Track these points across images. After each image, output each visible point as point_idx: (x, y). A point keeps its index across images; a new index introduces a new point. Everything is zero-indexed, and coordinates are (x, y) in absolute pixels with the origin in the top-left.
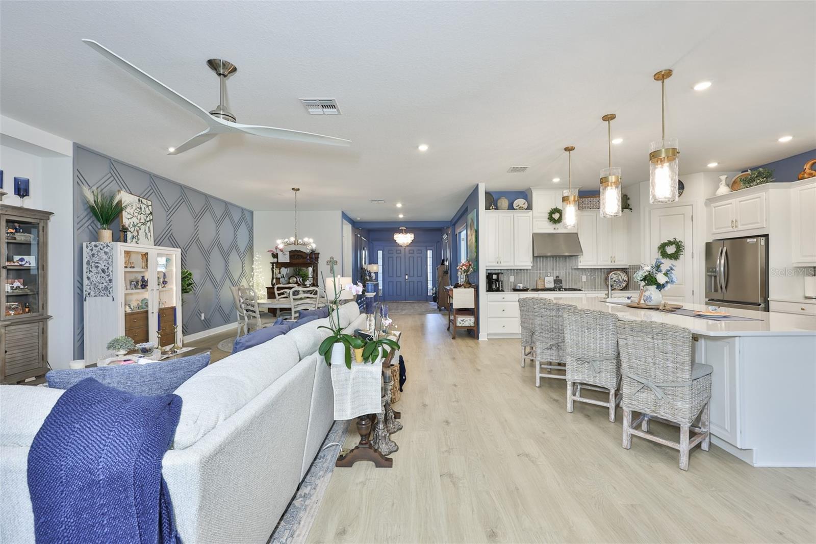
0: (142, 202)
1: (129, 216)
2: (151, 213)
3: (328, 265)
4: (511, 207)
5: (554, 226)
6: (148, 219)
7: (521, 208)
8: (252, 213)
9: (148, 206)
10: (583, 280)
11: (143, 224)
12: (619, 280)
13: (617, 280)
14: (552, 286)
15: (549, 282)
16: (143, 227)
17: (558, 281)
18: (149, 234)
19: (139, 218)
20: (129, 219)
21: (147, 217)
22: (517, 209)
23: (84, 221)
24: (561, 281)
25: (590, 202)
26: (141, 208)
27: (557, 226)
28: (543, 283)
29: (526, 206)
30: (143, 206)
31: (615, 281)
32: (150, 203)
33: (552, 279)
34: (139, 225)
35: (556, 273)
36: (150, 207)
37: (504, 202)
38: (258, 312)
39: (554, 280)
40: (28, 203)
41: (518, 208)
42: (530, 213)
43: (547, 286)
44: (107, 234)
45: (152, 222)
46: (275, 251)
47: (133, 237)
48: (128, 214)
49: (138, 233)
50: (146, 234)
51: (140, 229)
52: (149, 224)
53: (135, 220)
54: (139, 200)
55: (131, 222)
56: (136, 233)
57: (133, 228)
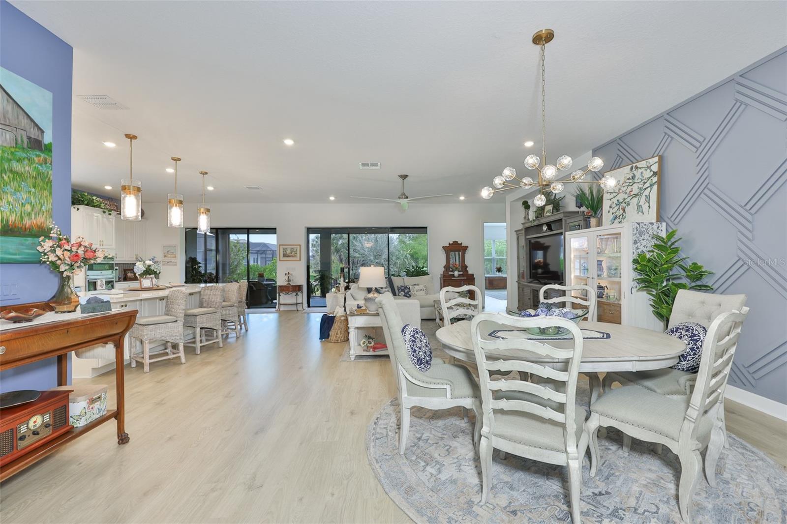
0: (637, 168)
1: (612, 196)
2: (655, 174)
6: (647, 185)
9: (649, 167)
11: (636, 195)
16: (635, 200)
18: (645, 207)
19: (630, 190)
20: (611, 200)
21: (645, 183)
26: (634, 177)
30: (638, 173)
32: (654, 161)
34: (627, 200)
36: (656, 166)
45: (655, 187)
47: (616, 218)
48: (611, 193)
49: (624, 211)
50: (639, 206)
51: (628, 204)
52: (647, 192)
53: (621, 197)
54: (632, 169)
55: (615, 200)
56: (621, 212)
57: (617, 208)
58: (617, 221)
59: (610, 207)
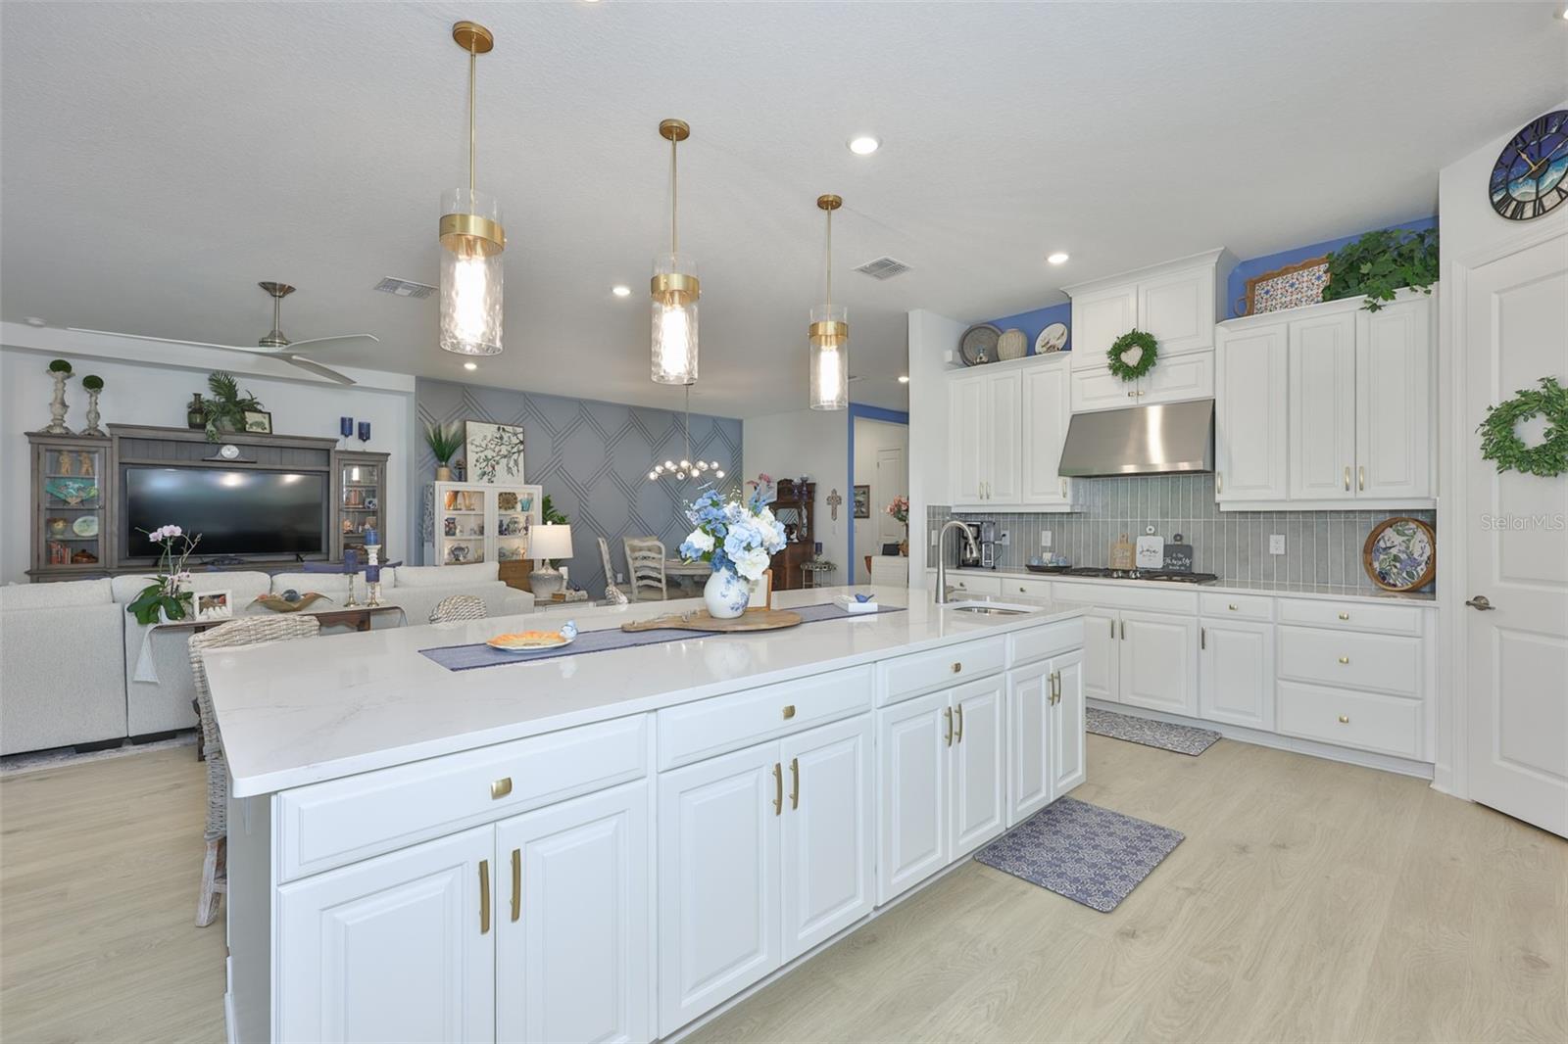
0: (503, 429)
1: (479, 449)
2: (522, 442)
3: (829, 504)
4: (1030, 351)
5: (1131, 385)
6: (515, 450)
7: (1052, 348)
8: (740, 423)
9: (515, 434)
10: (1273, 551)
11: (505, 457)
12: (1410, 555)
13: (1403, 556)
14: (1157, 562)
15: (1150, 551)
16: (505, 461)
17: (1178, 549)
18: (515, 469)
19: (497, 449)
20: (477, 452)
21: (513, 448)
22: (1040, 353)
23: (427, 460)
24: (1188, 551)
25: (1292, 285)
26: (501, 438)
27: (1142, 383)
28: (1128, 554)
29: (1061, 343)
30: (506, 435)
31: (1396, 558)
32: (521, 430)
33: (1158, 543)
34: (496, 459)
35: (1175, 525)
36: (521, 437)
37: (1011, 341)
38: (664, 581)
39: (1166, 547)
40: (369, 447)
41: (1045, 349)
42: (1067, 358)
43: (1142, 562)
44: (444, 471)
45: (522, 454)
46: (758, 482)
47: (484, 474)
48: (477, 446)
49: (494, 468)
50: (509, 469)
51: (498, 463)
52: (515, 456)
53: (489, 453)
54: (499, 429)
55: (483, 455)
56: (491, 469)
57: (485, 463)
58: (486, 478)
59: (477, 461)
